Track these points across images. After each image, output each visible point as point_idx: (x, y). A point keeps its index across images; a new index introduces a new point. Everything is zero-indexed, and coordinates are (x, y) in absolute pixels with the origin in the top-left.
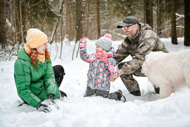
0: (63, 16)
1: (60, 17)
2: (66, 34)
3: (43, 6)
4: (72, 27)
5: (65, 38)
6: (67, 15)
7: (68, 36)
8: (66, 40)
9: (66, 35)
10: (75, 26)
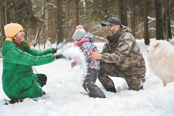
0: (45, 21)
2: (48, 37)
3: (27, 12)
4: (54, 31)
5: (48, 40)
7: (50, 39)
10: (56, 30)
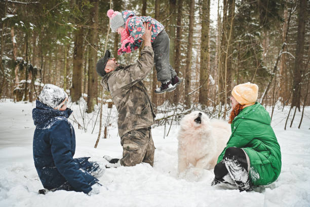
0: (278, 75)
1: (273, 75)
2: (280, 96)
3: (254, 62)
4: (288, 88)
5: (278, 101)
6: (282, 73)
7: (282, 100)
8: (279, 103)
9: (280, 98)
10: (291, 87)
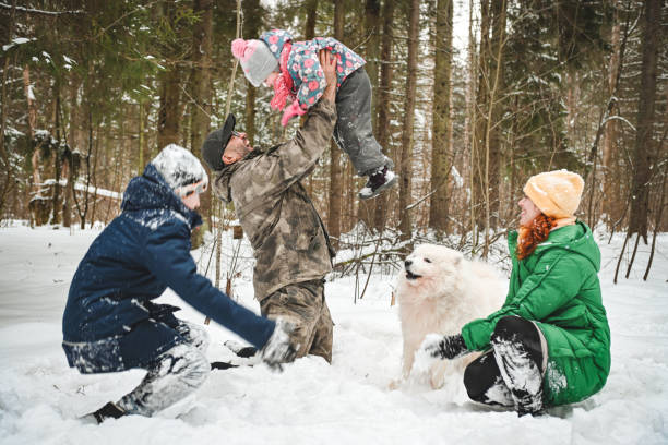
0: (599, 166)
1: (589, 166)
2: (604, 211)
3: (547, 138)
4: (622, 195)
5: (600, 222)
6: (609, 161)
7: (609, 219)
8: (602, 227)
9: (604, 216)
10: (628, 193)
